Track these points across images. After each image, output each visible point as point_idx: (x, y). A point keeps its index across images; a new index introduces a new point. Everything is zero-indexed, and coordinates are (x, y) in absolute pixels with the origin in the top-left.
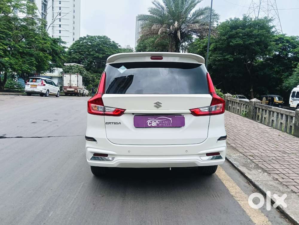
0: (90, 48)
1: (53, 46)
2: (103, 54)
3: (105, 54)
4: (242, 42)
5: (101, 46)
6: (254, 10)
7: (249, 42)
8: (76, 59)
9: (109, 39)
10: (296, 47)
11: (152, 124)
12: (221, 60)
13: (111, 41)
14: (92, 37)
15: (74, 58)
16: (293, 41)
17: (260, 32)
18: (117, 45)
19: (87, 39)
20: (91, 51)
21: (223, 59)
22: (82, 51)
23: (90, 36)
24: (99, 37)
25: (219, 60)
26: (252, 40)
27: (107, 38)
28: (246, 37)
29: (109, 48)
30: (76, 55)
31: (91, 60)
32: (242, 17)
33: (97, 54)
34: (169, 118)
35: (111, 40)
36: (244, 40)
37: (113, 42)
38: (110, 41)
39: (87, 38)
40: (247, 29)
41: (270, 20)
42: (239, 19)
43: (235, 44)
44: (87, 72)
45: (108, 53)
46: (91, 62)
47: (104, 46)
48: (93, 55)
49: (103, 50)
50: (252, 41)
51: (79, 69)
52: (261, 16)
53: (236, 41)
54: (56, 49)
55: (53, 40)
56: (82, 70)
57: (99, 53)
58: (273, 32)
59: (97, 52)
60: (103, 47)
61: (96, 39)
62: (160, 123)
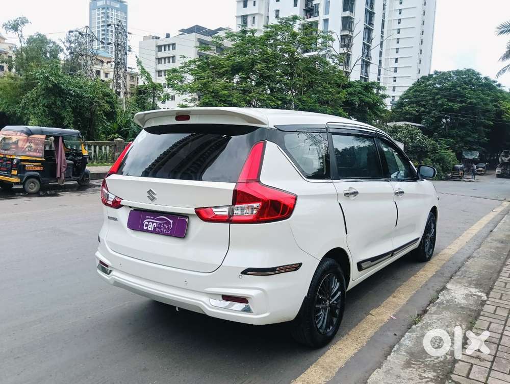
0: (437, 94)
1: (364, 95)
2: (461, 102)
3: (465, 102)
5: (459, 89)
8: (411, 114)
9: (478, 74)
11: (149, 226)
13: (482, 76)
14: (444, 74)
15: (407, 113)
18: (494, 84)
19: (435, 78)
20: (438, 99)
22: (422, 101)
23: (440, 72)
24: (458, 73)
27: (473, 72)
29: (475, 91)
30: (412, 107)
31: (438, 114)
33: (450, 104)
34: (169, 220)
35: (480, 76)
37: (486, 78)
38: (479, 79)
39: (434, 76)
44: (423, 137)
45: (472, 100)
46: (439, 119)
47: (466, 89)
48: (442, 105)
49: (463, 96)
51: (408, 132)
54: (366, 100)
55: (364, 86)
56: (414, 132)
57: (453, 101)
59: (449, 100)
60: (463, 89)
61: (451, 77)
62: (158, 227)
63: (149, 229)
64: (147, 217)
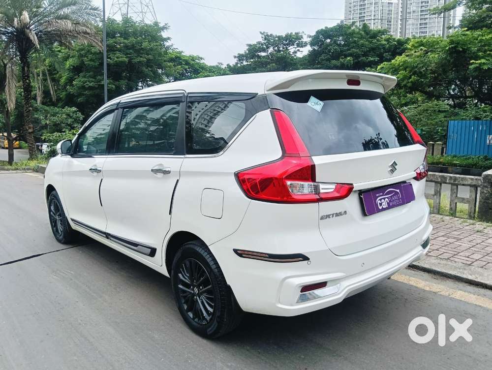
4: (126, 60)
6: (120, 9)
7: (138, 60)
10: (199, 71)
11: (383, 204)
12: (94, 87)
16: (193, 62)
17: (152, 45)
21: (97, 86)
25: (90, 88)
26: (141, 57)
28: (131, 51)
32: (121, 19)
36: (129, 55)
40: (132, 40)
41: (164, 28)
42: (116, 21)
43: (116, 61)
50: (142, 59)
52: (149, 21)
53: (118, 58)
58: (168, 48)
62: (390, 201)
63: (384, 207)
64: (377, 195)
